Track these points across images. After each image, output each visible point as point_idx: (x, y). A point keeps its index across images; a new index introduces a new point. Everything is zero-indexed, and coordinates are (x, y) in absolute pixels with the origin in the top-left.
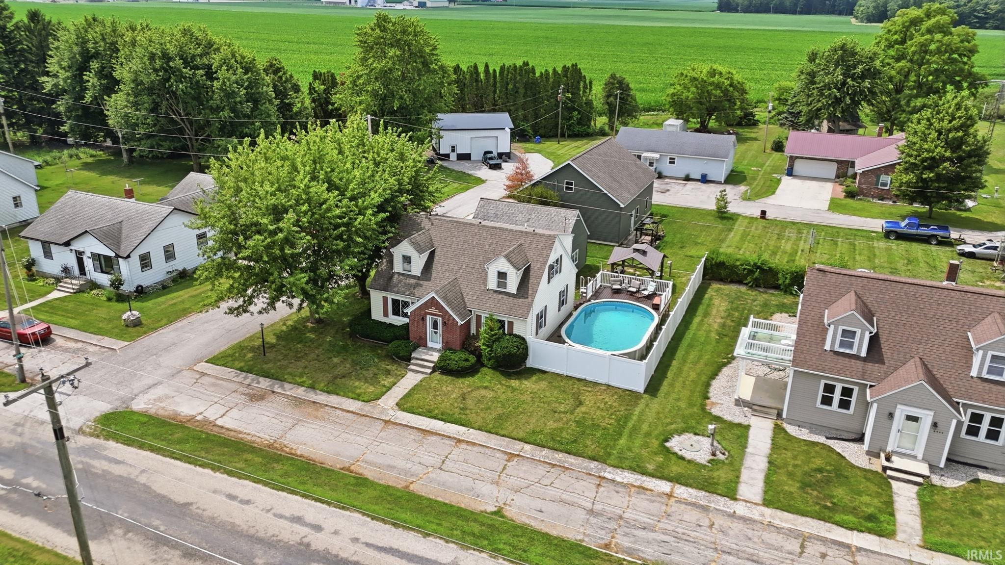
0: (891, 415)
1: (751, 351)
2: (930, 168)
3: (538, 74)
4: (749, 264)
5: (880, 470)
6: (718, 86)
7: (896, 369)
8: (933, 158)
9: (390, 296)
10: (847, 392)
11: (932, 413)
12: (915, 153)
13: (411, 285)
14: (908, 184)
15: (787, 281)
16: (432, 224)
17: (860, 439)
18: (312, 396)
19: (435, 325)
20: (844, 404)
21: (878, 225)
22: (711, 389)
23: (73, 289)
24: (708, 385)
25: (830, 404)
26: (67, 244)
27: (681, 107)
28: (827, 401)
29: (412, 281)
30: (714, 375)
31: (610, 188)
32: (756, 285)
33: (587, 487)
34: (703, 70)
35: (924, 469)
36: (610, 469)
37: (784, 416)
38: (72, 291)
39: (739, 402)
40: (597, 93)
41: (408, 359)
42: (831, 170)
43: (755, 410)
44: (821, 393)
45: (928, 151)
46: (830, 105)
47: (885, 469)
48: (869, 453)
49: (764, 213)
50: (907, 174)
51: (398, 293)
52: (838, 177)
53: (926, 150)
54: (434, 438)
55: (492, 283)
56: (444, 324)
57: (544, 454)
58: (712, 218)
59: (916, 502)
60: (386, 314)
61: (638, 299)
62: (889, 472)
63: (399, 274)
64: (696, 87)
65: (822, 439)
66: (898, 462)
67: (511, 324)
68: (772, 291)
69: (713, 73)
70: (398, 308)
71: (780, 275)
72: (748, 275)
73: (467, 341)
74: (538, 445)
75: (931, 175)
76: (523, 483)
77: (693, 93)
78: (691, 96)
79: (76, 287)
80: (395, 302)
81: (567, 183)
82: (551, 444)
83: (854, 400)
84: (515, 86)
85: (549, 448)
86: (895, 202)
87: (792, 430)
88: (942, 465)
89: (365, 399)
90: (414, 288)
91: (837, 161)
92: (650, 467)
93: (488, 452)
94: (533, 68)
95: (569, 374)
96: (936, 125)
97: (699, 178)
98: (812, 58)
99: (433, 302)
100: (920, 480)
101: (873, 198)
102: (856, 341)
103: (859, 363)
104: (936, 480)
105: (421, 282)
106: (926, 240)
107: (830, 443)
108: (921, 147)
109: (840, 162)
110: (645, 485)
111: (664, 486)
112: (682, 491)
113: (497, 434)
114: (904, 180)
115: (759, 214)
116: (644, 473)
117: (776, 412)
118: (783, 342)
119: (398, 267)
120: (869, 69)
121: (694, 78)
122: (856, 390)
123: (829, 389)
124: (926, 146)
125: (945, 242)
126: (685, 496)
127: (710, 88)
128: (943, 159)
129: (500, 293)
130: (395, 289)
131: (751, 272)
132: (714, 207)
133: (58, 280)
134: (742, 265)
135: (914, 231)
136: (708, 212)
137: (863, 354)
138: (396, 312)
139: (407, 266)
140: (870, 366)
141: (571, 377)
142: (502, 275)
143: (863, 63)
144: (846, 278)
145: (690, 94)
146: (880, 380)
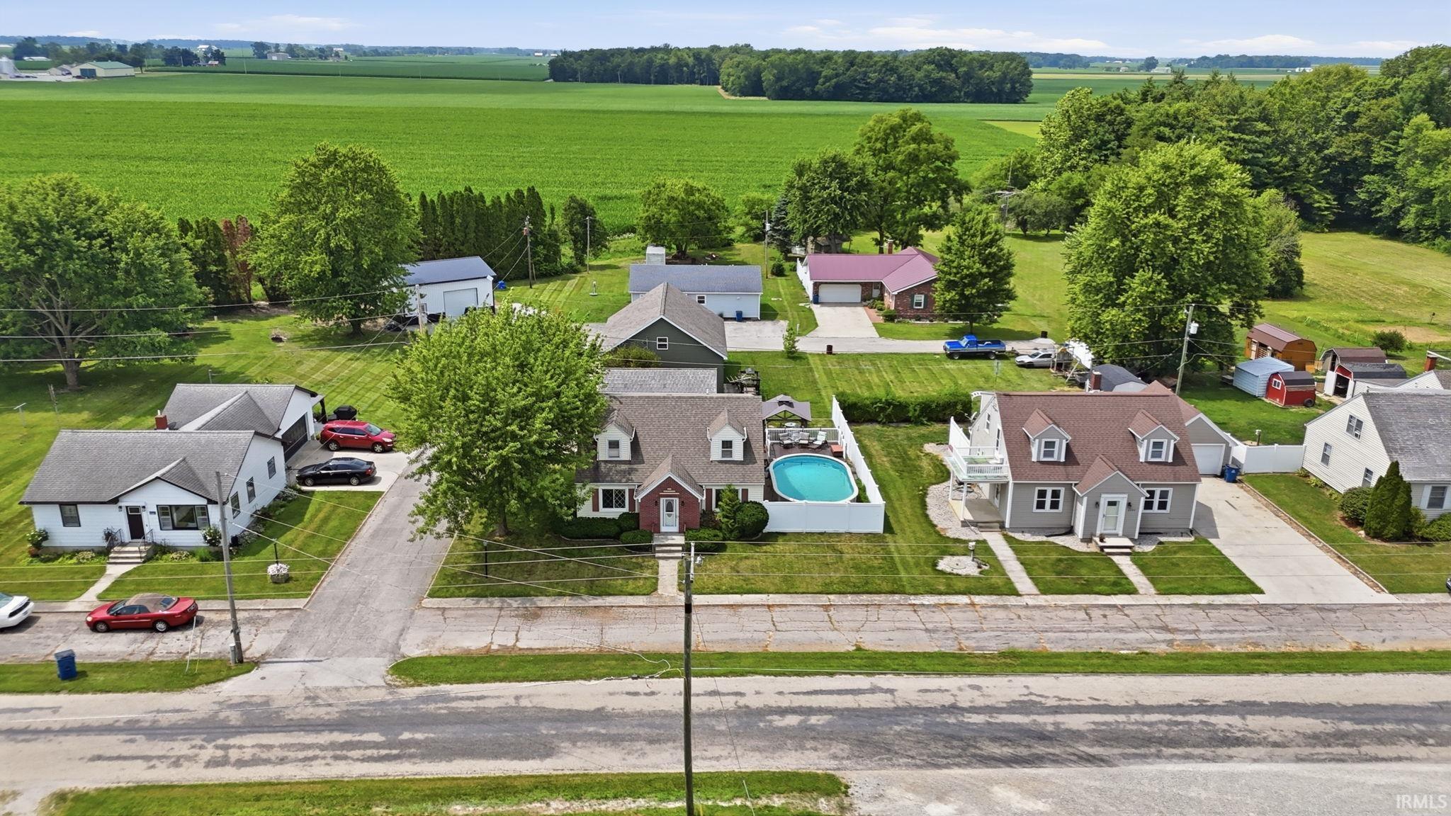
0: (1097, 504)
1: (972, 475)
2: (972, 285)
3: (488, 203)
4: (880, 401)
5: (1098, 551)
6: (700, 205)
7: (1089, 467)
8: (971, 275)
9: (601, 487)
10: (1056, 494)
11: (1126, 496)
12: (954, 270)
13: (624, 472)
14: (952, 301)
15: (917, 413)
16: (621, 403)
17: (1070, 531)
18: (578, 602)
19: (669, 508)
20: (1055, 505)
21: (938, 346)
22: (931, 517)
23: (141, 558)
24: (927, 516)
25: (1043, 508)
26: (115, 501)
27: (659, 231)
28: (1041, 505)
29: (624, 467)
30: (924, 506)
31: (706, 341)
32: (889, 421)
33: (905, 614)
34: (675, 185)
35: (1127, 542)
36: (912, 597)
37: (1007, 525)
38: (139, 560)
39: (965, 524)
40: (558, 222)
41: (650, 549)
42: (856, 294)
43: (981, 527)
44: (1036, 499)
45: (968, 268)
46: (829, 221)
47: (1102, 548)
48: (1083, 540)
49: (830, 348)
50: (949, 292)
51: (612, 481)
52: (864, 299)
53: (965, 267)
54: (745, 609)
55: (716, 453)
56: (682, 504)
57: (850, 599)
58: (783, 360)
59: (1135, 567)
60: (596, 508)
61: (814, 450)
62: (1106, 550)
63: (606, 462)
64: (676, 208)
65: (1045, 539)
66: (1109, 541)
67: (745, 492)
68: (903, 425)
69: (690, 190)
70: (610, 499)
71: (911, 408)
72: (880, 412)
73: (707, 519)
74: (840, 593)
75: (974, 291)
76: (859, 625)
77: (675, 215)
78: (673, 219)
79: (143, 555)
80: (607, 494)
81: (660, 340)
82: (849, 590)
83: (1061, 500)
84: (464, 220)
85: (850, 593)
86: (931, 321)
87: (1018, 536)
88: (1136, 537)
89: (645, 592)
90: (629, 474)
91: (860, 283)
92: (942, 588)
93: (804, 608)
94: (481, 196)
95: (809, 530)
96: (969, 241)
97: (735, 316)
98: (800, 171)
99: (669, 483)
100: (1128, 550)
101: (910, 319)
102: (1056, 450)
103: (1061, 468)
104: (1137, 549)
105: (635, 466)
106: (985, 356)
107: (1051, 539)
108: (959, 264)
109: (863, 285)
110: (949, 601)
111: (964, 599)
112: (977, 599)
113: (796, 593)
114: (948, 297)
115: (825, 350)
116: (941, 593)
117: (997, 525)
118: (991, 462)
119: (603, 453)
120: (862, 181)
121: (673, 197)
122: (1063, 490)
123: (1042, 494)
124: (965, 263)
125: (1002, 356)
126: (984, 602)
127: (692, 208)
128: (983, 276)
129: (726, 462)
130: (608, 479)
131: (882, 409)
132: (782, 348)
133: (104, 553)
134: (873, 404)
135: (974, 349)
136: (774, 355)
137: (1063, 460)
138: (607, 504)
139: (614, 452)
140: (1070, 468)
141: (812, 534)
142: (727, 445)
143: (856, 175)
144: (1028, 398)
145: (671, 217)
146: (1081, 478)
